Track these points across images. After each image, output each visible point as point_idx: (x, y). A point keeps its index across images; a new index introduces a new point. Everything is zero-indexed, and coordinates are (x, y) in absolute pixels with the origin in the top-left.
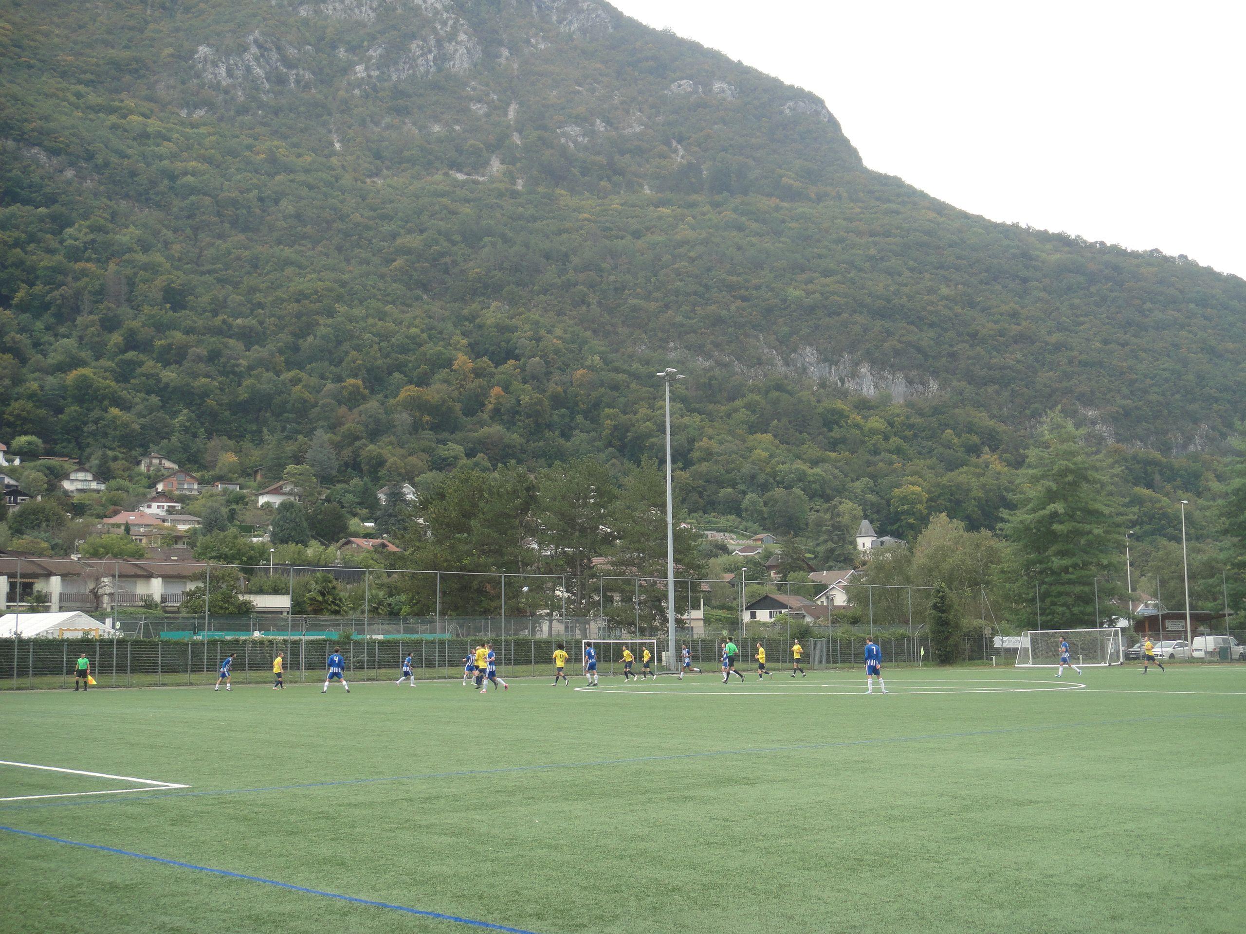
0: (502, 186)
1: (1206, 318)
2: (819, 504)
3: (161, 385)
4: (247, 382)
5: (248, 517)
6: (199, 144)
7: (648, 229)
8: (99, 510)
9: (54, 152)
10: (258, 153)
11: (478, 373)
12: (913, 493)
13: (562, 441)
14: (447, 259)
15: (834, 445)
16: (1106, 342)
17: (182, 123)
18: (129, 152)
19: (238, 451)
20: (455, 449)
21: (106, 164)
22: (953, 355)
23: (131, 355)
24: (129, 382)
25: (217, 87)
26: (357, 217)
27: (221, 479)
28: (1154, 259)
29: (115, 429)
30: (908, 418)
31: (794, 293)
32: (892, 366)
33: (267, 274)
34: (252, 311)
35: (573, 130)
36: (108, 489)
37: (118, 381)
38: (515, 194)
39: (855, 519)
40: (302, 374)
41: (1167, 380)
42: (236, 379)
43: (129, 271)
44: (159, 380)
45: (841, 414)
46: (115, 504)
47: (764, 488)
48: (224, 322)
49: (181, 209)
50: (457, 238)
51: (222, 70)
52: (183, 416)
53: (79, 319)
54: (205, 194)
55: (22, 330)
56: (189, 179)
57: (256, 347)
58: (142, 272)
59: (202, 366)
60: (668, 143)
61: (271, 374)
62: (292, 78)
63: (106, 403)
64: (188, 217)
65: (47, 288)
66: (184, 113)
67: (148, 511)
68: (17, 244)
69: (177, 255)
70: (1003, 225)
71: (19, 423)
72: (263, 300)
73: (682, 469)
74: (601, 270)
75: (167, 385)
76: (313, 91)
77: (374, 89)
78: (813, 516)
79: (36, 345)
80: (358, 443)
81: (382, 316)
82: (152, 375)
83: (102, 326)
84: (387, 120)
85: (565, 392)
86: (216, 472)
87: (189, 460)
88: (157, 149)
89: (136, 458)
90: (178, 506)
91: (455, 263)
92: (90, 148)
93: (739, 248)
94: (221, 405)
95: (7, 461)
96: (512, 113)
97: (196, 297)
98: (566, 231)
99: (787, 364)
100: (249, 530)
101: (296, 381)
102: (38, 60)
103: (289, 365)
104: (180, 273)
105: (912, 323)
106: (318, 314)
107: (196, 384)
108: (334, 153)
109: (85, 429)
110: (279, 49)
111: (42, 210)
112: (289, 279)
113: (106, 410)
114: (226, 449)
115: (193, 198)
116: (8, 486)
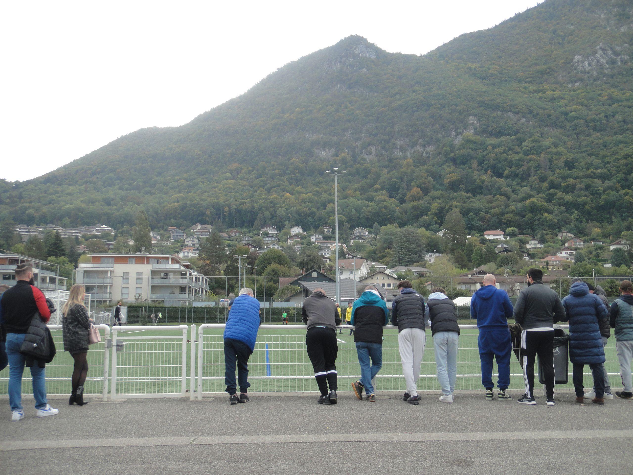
3: (565, 202)
4: (603, 197)
5: (604, 255)
6: (577, 98)
8: (541, 255)
9: (516, 113)
10: (604, 97)
17: (570, 91)
18: (547, 107)
19: (601, 227)
21: (538, 114)
23: (552, 191)
24: (551, 202)
25: (584, 72)
27: (593, 239)
29: (547, 222)
33: (610, 149)
34: (604, 166)
36: (545, 247)
37: (546, 202)
40: (630, 191)
42: (598, 196)
43: (549, 156)
44: (564, 200)
46: (547, 253)
48: (592, 172)
49: (570, 127)
51: (586, 64)
52: (576, 214)
53: (530, 178)
54: (581, 119)
55: (508, 186)
56: (573, 113)
57: (607, 181)
58: (555, 156)
59: (582, 192)
61: (614, 192)
62: (619, 60)
63: (542, 211)
64: (574, 130)
65: (517, 168)
66: (570, 86)
67: (561, 255)
68: (504, 152)
69: (569, 147)
71: (508, 222)
72: (609, 160)
75: (568, 201)
76: (629, 63)
79: (514, 191)
82: (561, 198)
83: (539, 180)
86: (591, 237)
87: (580, 233)
88: (558, 104)
89: (556, 233)
90: (574, 252)
92: (531, 109)
94: (592, 208)
95: (505, 238)
97: (579, 163)
100: (606, 261)
101: (626, 194)
102: (509, 77)
103: (623, 187)
104: (571, 154)
107: (580, 200)
109: (535, 223)
110: (611, 49)
111: (513, 137)
112: (621, 149)
113: (542, 215)
114: (594, 226)
115: (575, 121)
116: (505, 248)
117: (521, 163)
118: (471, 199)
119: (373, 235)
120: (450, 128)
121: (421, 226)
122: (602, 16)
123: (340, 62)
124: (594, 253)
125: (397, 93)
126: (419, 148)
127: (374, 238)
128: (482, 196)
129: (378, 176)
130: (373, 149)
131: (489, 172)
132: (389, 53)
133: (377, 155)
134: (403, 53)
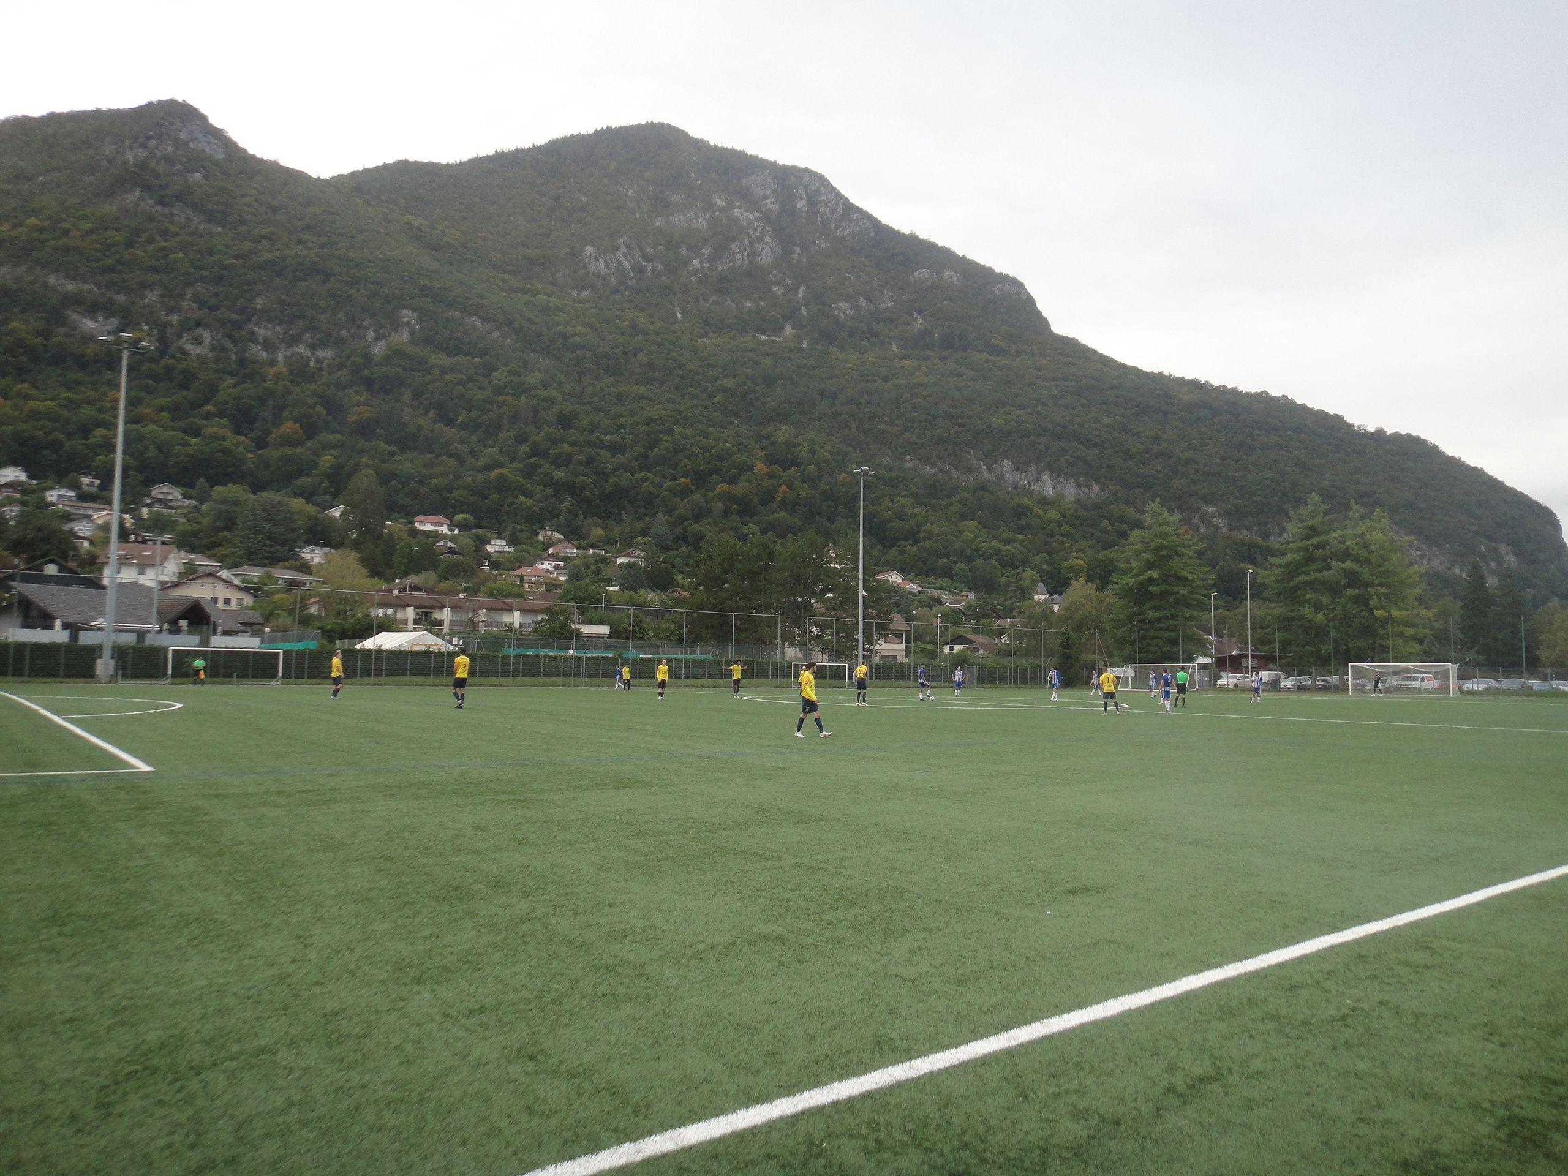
0: (792, 345)
1: (1300, 442)
2: (1009, 571)
3: (554, 481)
4: (611, 480)
5: (609, 572)
6: (584, 315)
7: (894, 375)
8: (509, 565)
9: (485, 320)
10: (624, 321)
11: (771, 475)
12: (1077, 565)
13: (828, 524)
14: (752, 396)
15: (1021, 530)
16: (1223, 459)
17: (574, 300)
18: (537, 320)
19: (605, 527)
20: (753, 528)
21: (521, 329)
22: (1110, 467)
23: (533, 460)
24: (532, 478)
25: (598, 275)
26: (690, 366)
27: (592, 546)
28: (1263, 398)
29: (522, 510)
30: (1076, 511)
31: (997, 421)
32: (1066, 474)
33: (628, 405)
34: (617, 430)
35: (844, 305)
36: (516, 551)
37: (524, 477)
38: (801, 350)
39: (1035, 582)
40: (650, 475)
41: (1268, 486)
42: (605, 477)
43: (534, 403)
44: (552, 478)
45: (1027, 508)
46: (520, 561)
47: (970, 559)
48: (598, 438)
49: (571, 360)
50: (760, 381)
51: (602, 263)
52: (568, 502)
53: (500, 435)
54: (587, 349)
55: (463, 441)
56: (577, 338)
57: (619, 455)
58: (543, 403)
59: (581, 468)
60: (910, 315)
61: (628, 474)
62: (649, 269)
63: (516, 492)
64: (575, 366)
65: (479, 413)
66: (575, 294)
67: (541, 567)
68: (460, 383)
69: (567, 391)
70: (1152, 373)
71: (458, 505)
72: (624, 423)
73: (912, 545)
74: (860, 404)
75: (558, 481)
76: (664, 278)
77: (706, 276)
78: (1003, 580)
79: (472, 452)
80: (686, 523)
81: (706, 435)
82: (548, 474)
83: (515, 439)
84: (714, 298)
85: (831, 489)
86: (589, 541)
87: (572, 533)
88: (555, 318)
89: (535, 530)
90: (562, 564)
91: (757, 399)
92: (510, 317)
93: (959, 389)
94: (594, 495)
95: (450, 531)
96: (801, 294)
97: (579, 421)
98: (837, 376)
99: (990, 472)
100: (609, 582)
101: (645, 479)
102: (478, 257)
103: (641, 468)
104: (569, 404)
105: (1082, 443)
106: (661, 432)
107: (577, 480)
108: (676, 321)
109: (502, 510)
110: (641, 249)
111: (477, 360)
112: (643, 409)
113: (516, 498)
114: (596, 525)
115: (579, 352)
116: (450, 548)
117: (488, 406)
118: (396, 458)
119: (194, 503)
120: (365, 323)
121: (296, 495)
122: (631, 193)
123: (144, 146)
124: (593, 567)
125: (265, 237)
126: (302, 349)
127: (195, 507)
128: (415, 454)
129: (213, 389)
130: (206, 335)
131: (431, 414)
132: (253, 157)
133: (213, 348)
134: (283, 163)
